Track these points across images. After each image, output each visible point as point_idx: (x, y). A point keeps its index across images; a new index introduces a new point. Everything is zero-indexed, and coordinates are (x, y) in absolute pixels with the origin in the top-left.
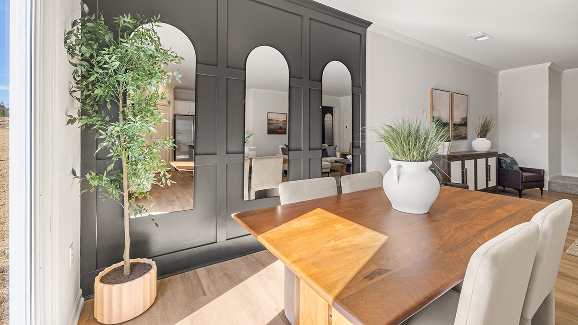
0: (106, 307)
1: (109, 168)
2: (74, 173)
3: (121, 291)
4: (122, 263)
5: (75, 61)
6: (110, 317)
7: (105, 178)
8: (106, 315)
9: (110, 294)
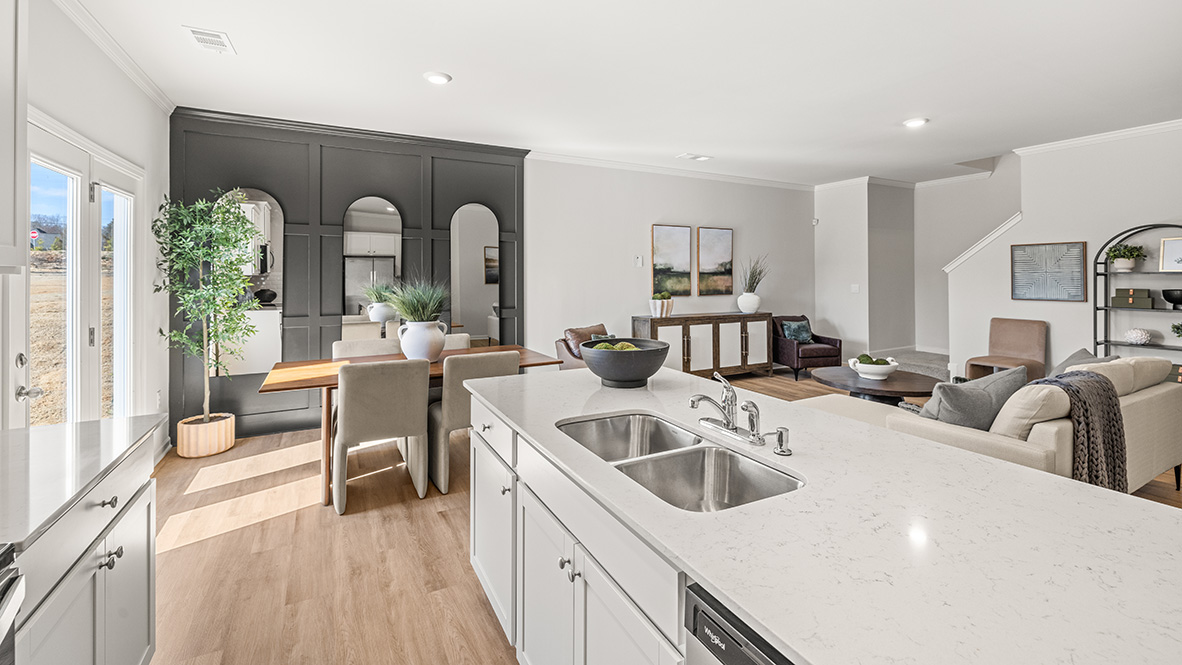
0: (185, 442)
1: (187, 328)
2: (161, 331)
3: (197, 429)
4: (202, 416)
5: (161, 240)
6: (189, 451)
7: (184, 335)
8: (185, 449)
9: (189, 431)
